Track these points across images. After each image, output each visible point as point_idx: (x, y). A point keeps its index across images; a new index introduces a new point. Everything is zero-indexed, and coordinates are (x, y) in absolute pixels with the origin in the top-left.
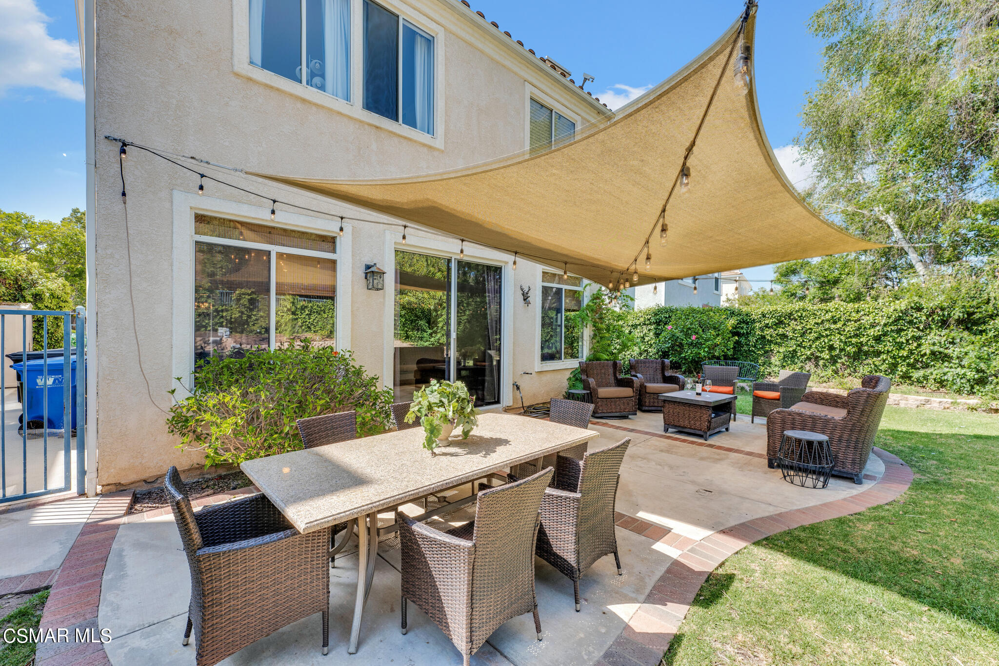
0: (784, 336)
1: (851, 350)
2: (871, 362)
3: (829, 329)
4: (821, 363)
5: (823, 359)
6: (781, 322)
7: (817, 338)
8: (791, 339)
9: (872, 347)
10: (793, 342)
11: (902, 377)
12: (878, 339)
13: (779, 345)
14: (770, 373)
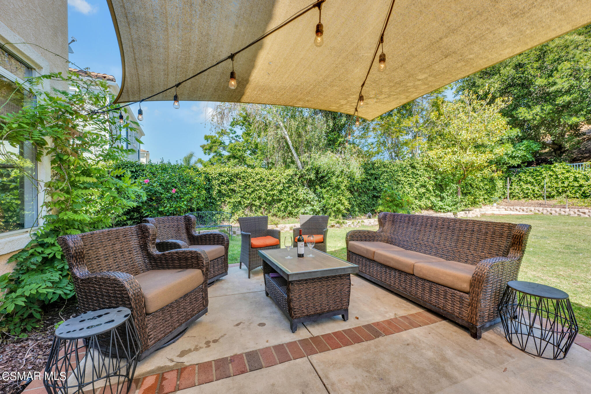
0: (233, 191)
1: (269, 199)
2: (276, 206)
3: (258, 186)
4: (254, 208)
5: (256, 206)
6: (231, 180)
7: (253, 192)
8: (238, 193)
9: (278, 197)
10: (239, 195)
11: (289, 214)
12: (280, 192)
13: (230, 197)
14: (224, 219)
